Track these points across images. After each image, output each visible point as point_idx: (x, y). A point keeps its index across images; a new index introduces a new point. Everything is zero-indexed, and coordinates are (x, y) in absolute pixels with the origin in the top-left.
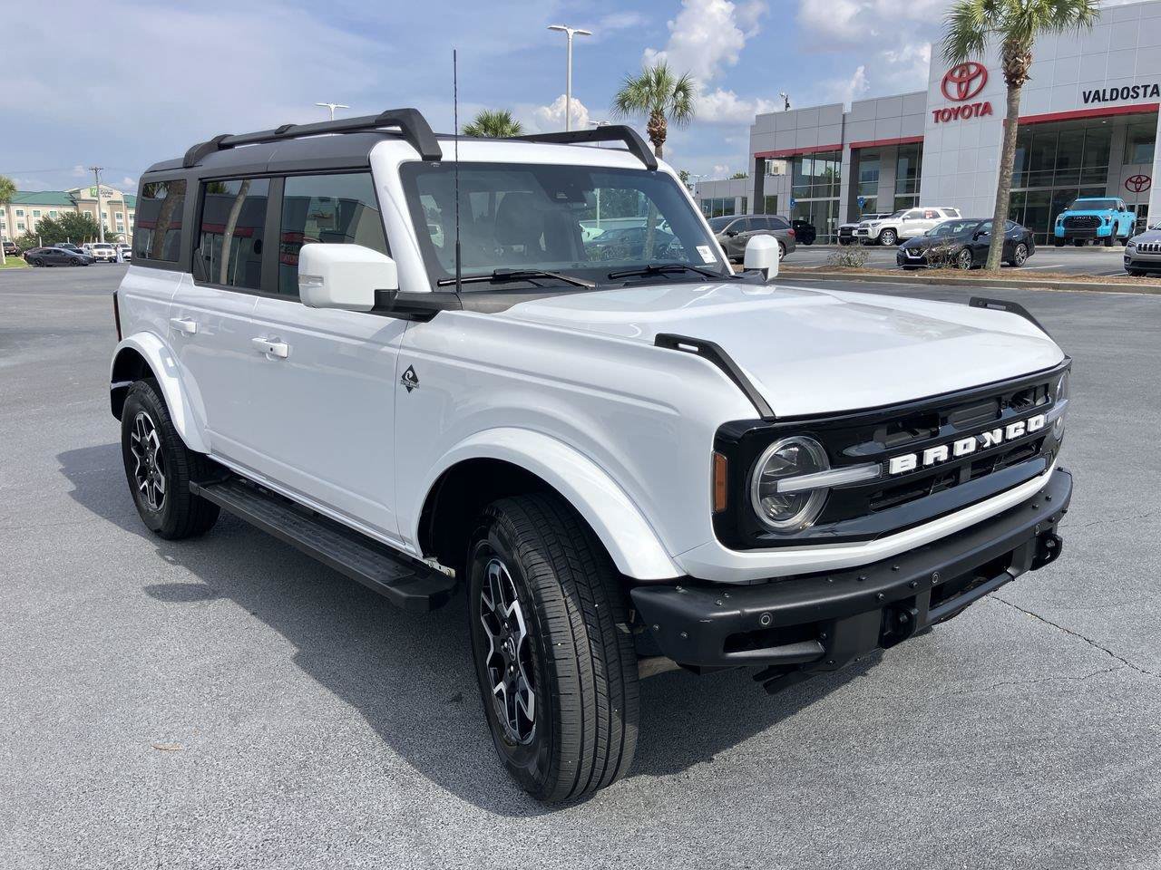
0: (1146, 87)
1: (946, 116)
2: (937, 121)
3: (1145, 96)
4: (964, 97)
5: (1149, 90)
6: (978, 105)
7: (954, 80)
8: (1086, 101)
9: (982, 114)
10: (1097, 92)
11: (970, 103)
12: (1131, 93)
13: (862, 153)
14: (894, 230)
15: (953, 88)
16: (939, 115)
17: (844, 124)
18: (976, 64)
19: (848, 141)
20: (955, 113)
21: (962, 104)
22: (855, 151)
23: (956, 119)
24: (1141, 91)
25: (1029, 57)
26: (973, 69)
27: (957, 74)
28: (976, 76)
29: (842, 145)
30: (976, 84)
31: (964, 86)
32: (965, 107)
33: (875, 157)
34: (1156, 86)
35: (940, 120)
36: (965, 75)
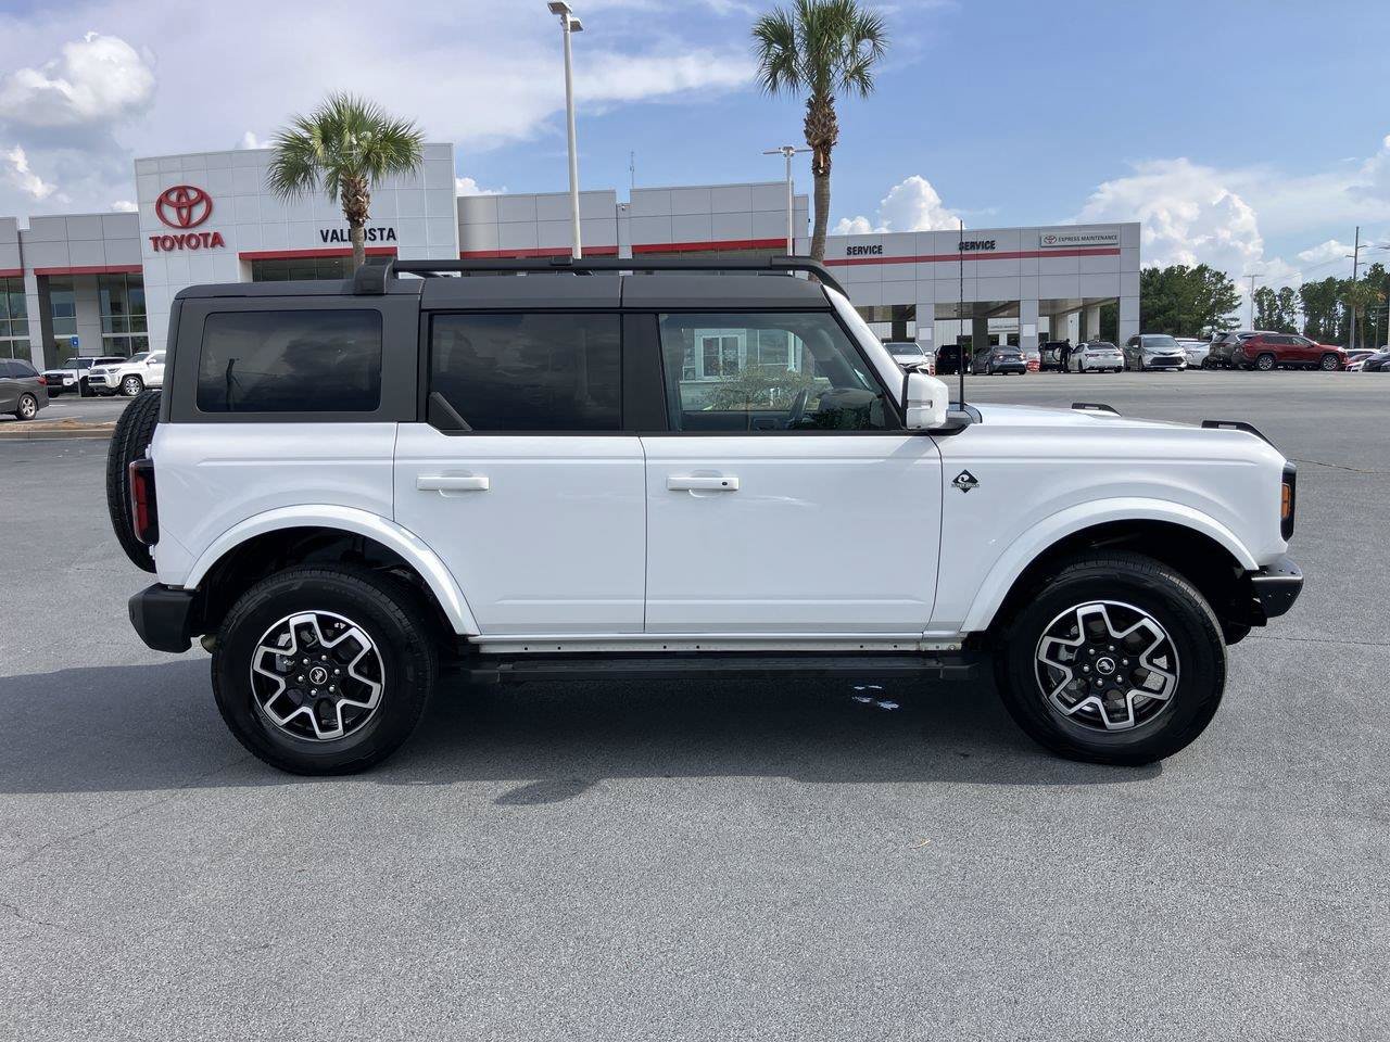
0: (382, 230)
1: (168, 244)
2: (156, 249)
3: (382, 239)
4: (187, 224)
5: (385, 234)
6: (206, 235)
7: (171, 204)
8: (325, 239)
9: (213, 245)
10: (334, 232)
11: (196, 231)
12: (368, 235)
13: (51, 281)
14: (138, 377)
15: (171, 213)
16: (158, 242)
17: (20, 243)
18: (196, 189)
19: (30, 266)
20: (180, 242)
21: (186, 233)
22: (43, 279)
23: (181, 248)
24: (378, 234)
25: (368, 196)
26: (193, 195)
27: (173, 197)
28: (197, 202)
29: (23, 270)
30: (198, 212)
31: (184, 212)
32: (191, 236)
33: (67, 287)
34: (391, 230)
35: (160, 247)
36: (184, 200)
